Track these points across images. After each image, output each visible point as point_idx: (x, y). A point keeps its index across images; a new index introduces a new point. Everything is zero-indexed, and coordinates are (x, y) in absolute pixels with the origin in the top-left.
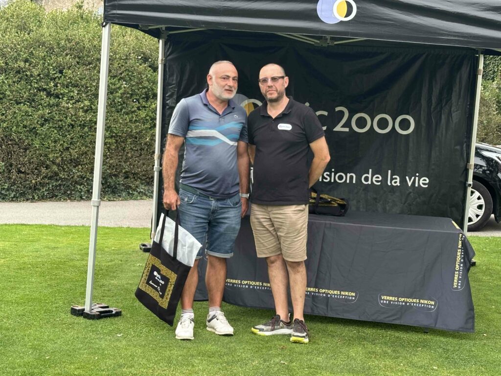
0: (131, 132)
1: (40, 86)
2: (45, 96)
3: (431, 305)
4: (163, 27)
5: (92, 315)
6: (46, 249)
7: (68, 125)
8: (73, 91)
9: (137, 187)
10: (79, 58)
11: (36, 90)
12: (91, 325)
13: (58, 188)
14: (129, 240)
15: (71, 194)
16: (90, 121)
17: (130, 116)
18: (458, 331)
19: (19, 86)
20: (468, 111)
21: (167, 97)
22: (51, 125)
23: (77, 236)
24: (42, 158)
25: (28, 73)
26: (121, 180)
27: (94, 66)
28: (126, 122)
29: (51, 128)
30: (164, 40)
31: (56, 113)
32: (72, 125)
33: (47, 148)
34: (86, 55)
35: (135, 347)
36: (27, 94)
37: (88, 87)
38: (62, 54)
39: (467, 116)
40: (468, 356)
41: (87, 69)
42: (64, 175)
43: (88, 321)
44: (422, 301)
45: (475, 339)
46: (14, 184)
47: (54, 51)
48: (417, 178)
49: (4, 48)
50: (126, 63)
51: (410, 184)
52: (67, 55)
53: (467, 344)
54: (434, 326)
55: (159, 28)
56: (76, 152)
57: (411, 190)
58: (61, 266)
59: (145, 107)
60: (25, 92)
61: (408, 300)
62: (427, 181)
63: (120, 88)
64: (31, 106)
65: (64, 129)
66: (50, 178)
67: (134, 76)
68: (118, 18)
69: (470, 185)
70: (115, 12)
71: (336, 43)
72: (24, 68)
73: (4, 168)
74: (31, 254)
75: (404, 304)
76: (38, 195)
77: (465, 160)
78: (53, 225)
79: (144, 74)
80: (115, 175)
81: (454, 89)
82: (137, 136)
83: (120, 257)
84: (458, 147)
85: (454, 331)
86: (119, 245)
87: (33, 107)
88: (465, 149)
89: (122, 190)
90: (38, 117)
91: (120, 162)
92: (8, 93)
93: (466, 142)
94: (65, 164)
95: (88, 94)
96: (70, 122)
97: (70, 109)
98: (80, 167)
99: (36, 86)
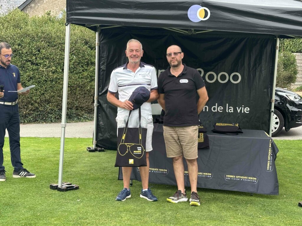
0: (79, 84)
1: (27, 59)
2: (30, 65)
3: (255, 180)
4: (98, 25)
5: (62, 189)
6: (34, 151)
7: (44, 81)
8: (46, 62)
9: (83, 115)
10: (49, 43)
11: (25, 62)
12: (62, 195)
13: (38, 116)
14: (80, 145)
15: (46, 119)
16: (56, 78)
17: (78, 75)
18: (270, 194)
19: (15, 59)
20: (271, 70)
21: (101, 64)
22: (34, 81)
23: (51, 143)
24: (29, 99)
25: (21, 52)
26: (74, 111)
27: (58, 47)
28: (76, 78)
29: (34, 82)
30: (99, 32)
31: (37, 74)
32: (46, 80)
33: (32, 93)
34: (53, 41)
35: (88, 207)
36: (20, 63)
37: (54, 59)
38: (39, 41)
39: (270, 72)
40: (276, 209)
41: (53, 49)
43: (60, 192)
44: (249, 178)
45: (279, 199)
47: (35, 39)
48: (243, 108)
49: (7, 38)
50: (76, 45)
51: (239, 111)
52: (42, 41)
53: (275, 202)
54: (256, 192)
55: (96, 26)
56: (48, 96)
57: (239, 115)
58: (43, 161)
59: (86, 70)
60: (19, 63)
61: (241, 177)
62: (249, 109)
63: (72, 59)
65: (41, 83)
66: (34, 110)
67: (80, 53)
68: (75, 20)
69: (273, 111)
70: (72, 17)
71: (197, 33)
72: (18, 49)
74: (25, 154)
75: (239, 179)
76: (27, 120)
77: (270, 97)
78: (37, 137)
79: (86, 51)
80: (70, 108)
81: (263, 58)
82: (82, 86)
83: (76, 155)
84: (265, 90)
85: (268, 194)
86: (75, 148)
87: (23, 71)
88: (269, 91)
89: (74, 117)
90: (26, 76)
91: (73, 101)
93: (270, 87)
94: (42, 103)
95: (54, 63)
96: (45, 79)
97: (45, 72)
98: (51, 104)
99: (25, 59)
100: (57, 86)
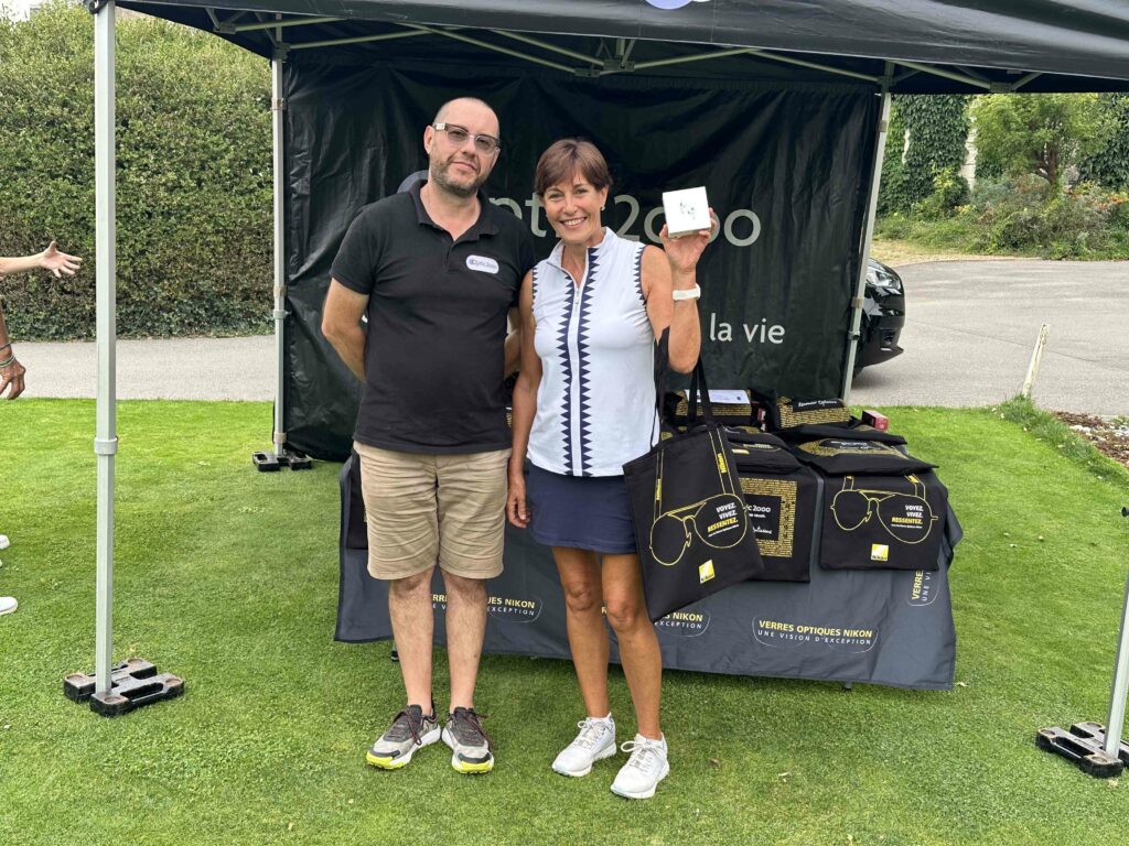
0: (250, 223)
1: (90, 148)
3: (866, 638)
5: (108, 707)
7: (142, 214)
8: (147, 156)
10: (155, 99)
11: (82, 155)
13: (131, 317)
14: (237, 438)
15: (153, 326)
16: (179, 206)
17: (247, 198)
19: (53, 148)
21: (293, 175)
25: (69, 126)
26: (236, 303)
28: (240, 207)
30: (280, 61)
32: (147, 212)
34: (166, 95)
36: (68, 160)
37: (171, 149)
41: (168, 119)
42: (139, 295)
44: (847, 634)
46: (54, 311)
48: (763, 327)
49: (26, 82)
51: (750, 338)
52: (134, 94)
54: (867, 678)
56: (157, 258)
57: (751, 349)
60: (64, 158)
61: (817, 631)
62: (782, 332)
63: (226, 150)
64: (75, 181)
65: (135, 219)
67: (250, 131)
69: (855, 337)
72: (62, 116)
73: (35, 285)
75: (808, 638)
77: (849, 291)
79: (267, 128)
80: (226, 295)
81: (835, 159)
83: (211, 487)
84: (836, 268)
86: (214, 453)
87: (80, 183)
88: (848, 271)
89: (239, 320)
91: (234, 273)
92: (34, 159)
93: (851, 258)
94: (140, 278)
95: (173, 161)
96: (145, 207)
97: (144, 187)
98: (166, 282)
99: (82, 147)
100: (184, 230)
